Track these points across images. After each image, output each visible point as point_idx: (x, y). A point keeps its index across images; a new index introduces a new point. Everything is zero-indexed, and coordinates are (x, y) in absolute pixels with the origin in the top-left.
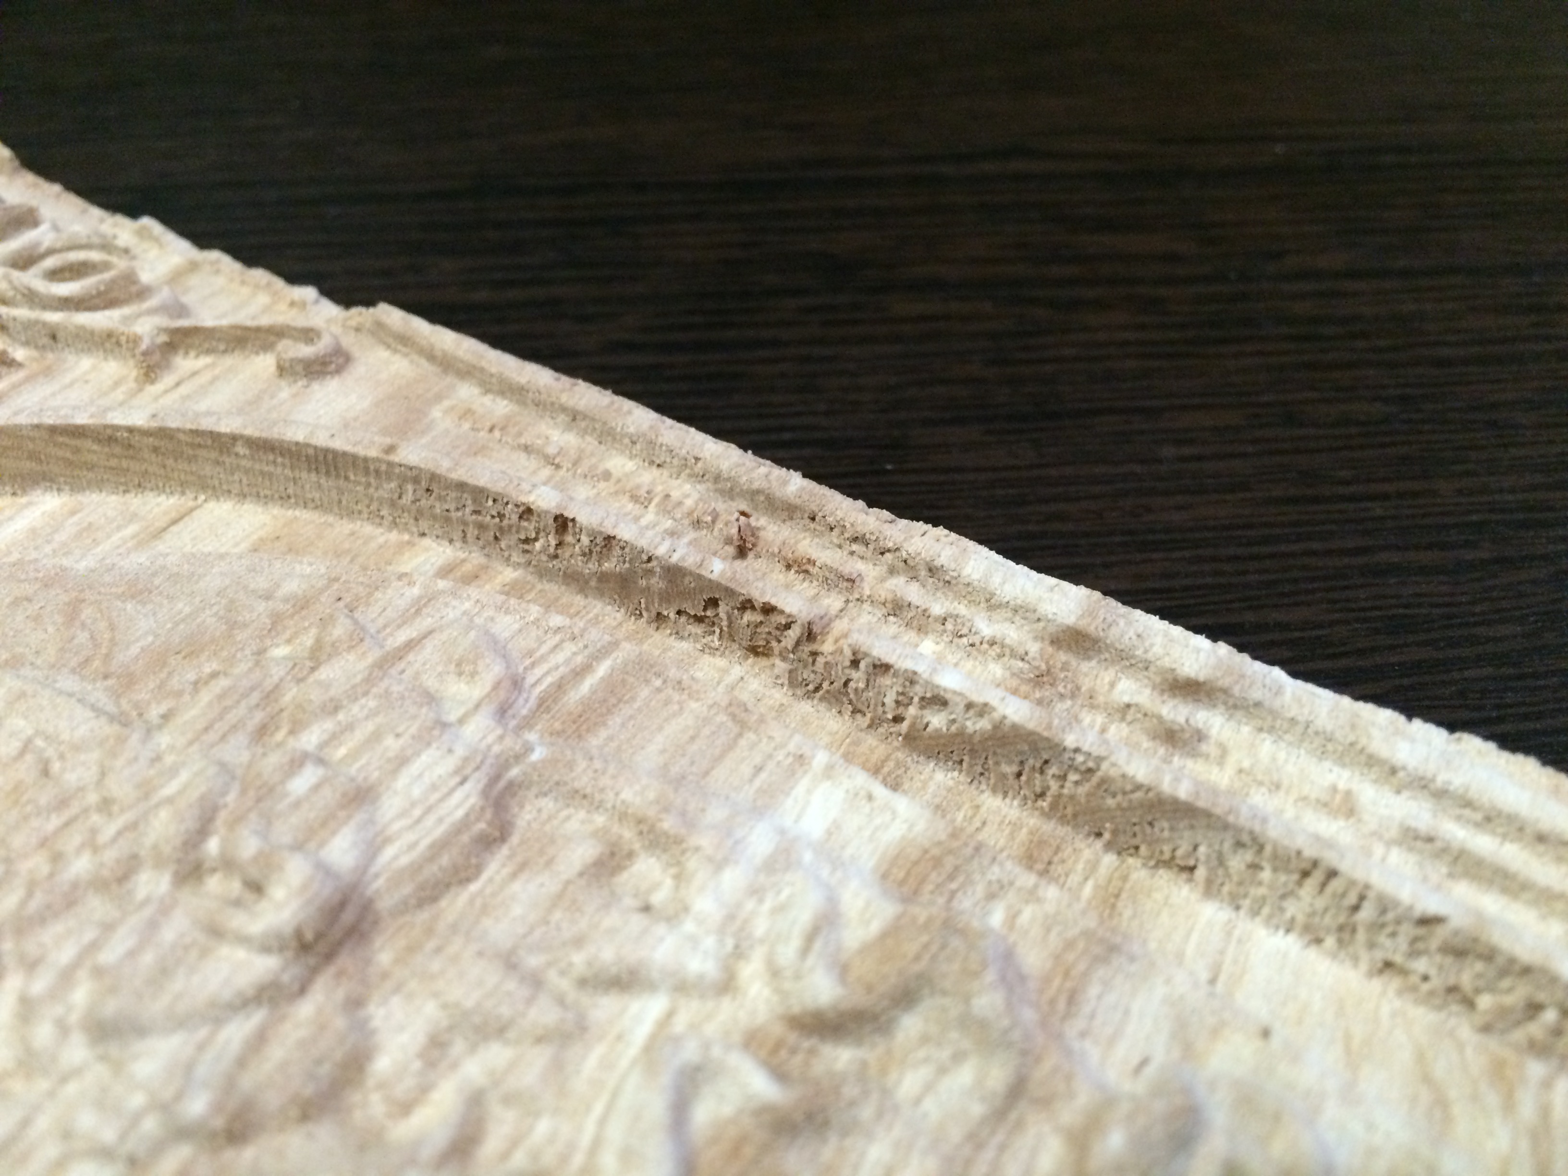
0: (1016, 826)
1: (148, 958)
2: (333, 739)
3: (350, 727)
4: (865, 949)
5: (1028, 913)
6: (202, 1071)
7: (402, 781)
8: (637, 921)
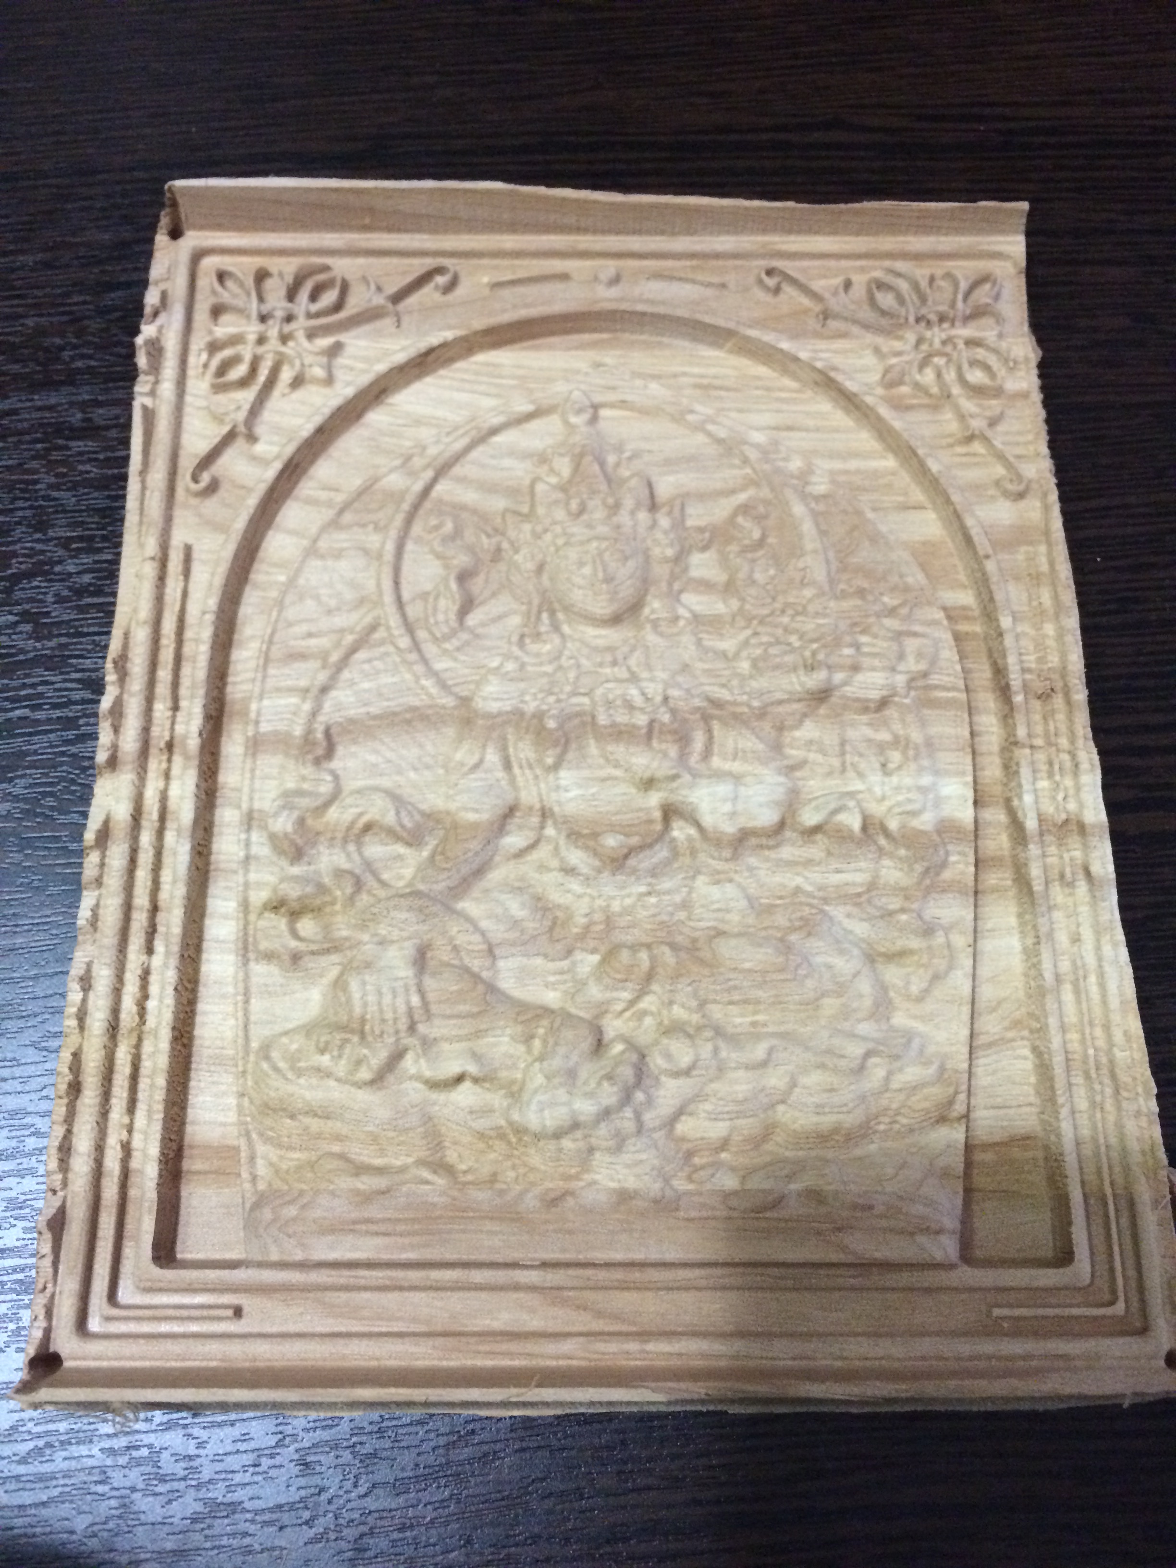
0: (1001, 849)
1: (778, 660)
2: (868, 644)
3: (874, 645)
4: (913, 829)
5: (961, 866)
6: (765, 697)
7: (869, 674)
8: (877, 766)
